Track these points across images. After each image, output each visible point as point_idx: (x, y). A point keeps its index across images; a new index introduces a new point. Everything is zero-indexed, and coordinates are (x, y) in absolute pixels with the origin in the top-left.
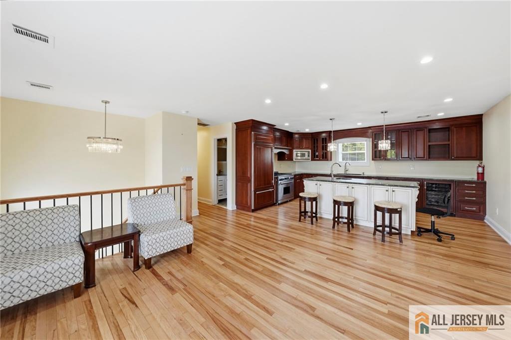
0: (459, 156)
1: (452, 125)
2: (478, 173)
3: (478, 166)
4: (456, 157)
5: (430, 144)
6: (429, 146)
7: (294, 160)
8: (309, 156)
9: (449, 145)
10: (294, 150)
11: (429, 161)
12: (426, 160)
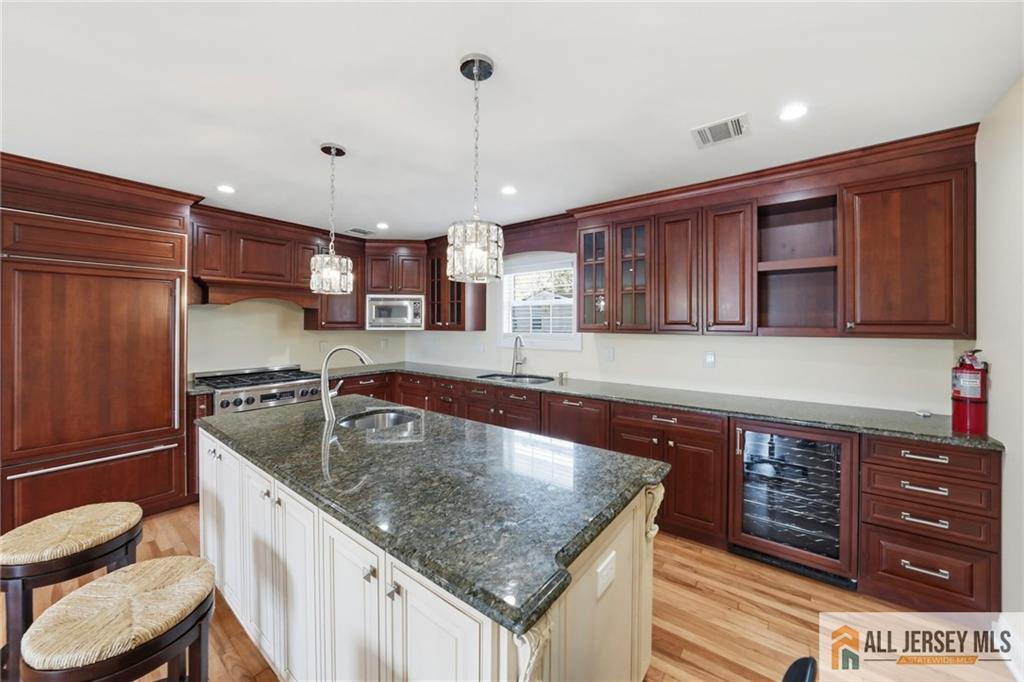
0: (875, 317)
1: (848, 187)
2: (958, 401)
3: (955, 363)
4: (862, 324)
5: (764, 267)
6: (763, 277)
7: (368, 328)
8: (416, 315)
9: (835, 268)
10: (369, 297)
11: (760, 339)
12: (749, 332)
